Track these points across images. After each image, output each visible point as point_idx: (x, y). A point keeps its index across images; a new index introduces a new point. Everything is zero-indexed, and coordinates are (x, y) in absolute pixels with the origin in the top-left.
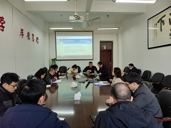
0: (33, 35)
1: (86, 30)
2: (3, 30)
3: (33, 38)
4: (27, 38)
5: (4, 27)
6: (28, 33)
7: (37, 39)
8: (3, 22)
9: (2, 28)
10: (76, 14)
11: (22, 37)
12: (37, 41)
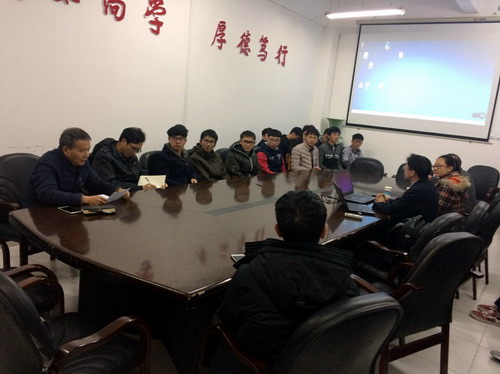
0: (264, 41)
2: (156, 32)
3: (262, 50)
4: (239, 49)
5: (159, 24)
6: (244, 35)
7: (283, 51)
8: (160, 11)
9: (155, 28)
11: (220, 48)
12: (278, 57)
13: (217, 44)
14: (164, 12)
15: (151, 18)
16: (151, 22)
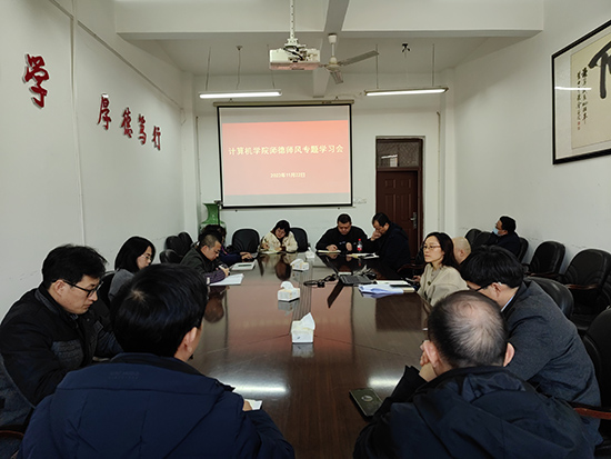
0: (142, 120)
1: (327, 98)
2: (41, 104)
3: (142, 131)
4: (123, 130)
5: (43, 93)
6: (125, 113)
7: (156, 133)
8: (41, 74)
9: (38, 97)
10: (292, 41)
11: (107, 127)
12: (154, 140)
13: (103, 123)
14: (46, 77)
15: (32, 83)
16: (34, 89)
